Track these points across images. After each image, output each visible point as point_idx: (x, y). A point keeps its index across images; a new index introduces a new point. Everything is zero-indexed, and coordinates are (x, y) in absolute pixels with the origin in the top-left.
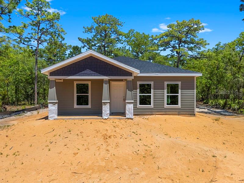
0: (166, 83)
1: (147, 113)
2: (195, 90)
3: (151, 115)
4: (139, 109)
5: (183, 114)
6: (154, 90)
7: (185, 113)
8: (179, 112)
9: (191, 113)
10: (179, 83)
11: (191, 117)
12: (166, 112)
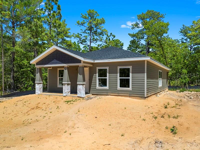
0: (119, 68)
1: (104, 94)
2: (146, 74)
3: (107, 95)
4: (98, 90)
5: (133, 96)
6: (109, 74)
7: (135, 95)
8: (131, 95)
9: (142, 96)
10: (130, 67)
11: (141, 99)
12: (119, 93)
